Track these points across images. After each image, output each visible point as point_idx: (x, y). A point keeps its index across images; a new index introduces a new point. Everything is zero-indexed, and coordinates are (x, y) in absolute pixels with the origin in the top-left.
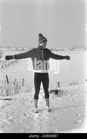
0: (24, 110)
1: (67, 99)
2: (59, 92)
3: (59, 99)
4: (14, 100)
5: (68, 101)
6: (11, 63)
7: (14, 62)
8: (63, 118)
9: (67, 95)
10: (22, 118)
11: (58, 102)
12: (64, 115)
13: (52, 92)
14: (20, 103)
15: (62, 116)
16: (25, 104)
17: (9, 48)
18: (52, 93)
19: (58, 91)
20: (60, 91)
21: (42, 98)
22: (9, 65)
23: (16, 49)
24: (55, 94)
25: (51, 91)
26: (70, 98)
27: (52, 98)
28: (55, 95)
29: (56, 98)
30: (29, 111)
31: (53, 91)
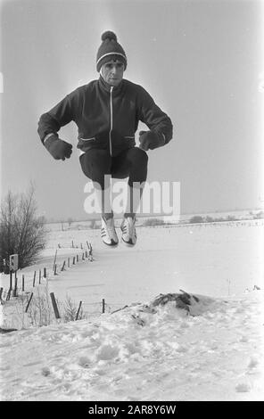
0: (48, 359)
1: (221, 321)
2: (192, 300)
3: (191, 324)
4: (22, 332)
5: (227, 327)
6: (71, 261)
7: (80, 258)
8: (195, 375)
9: (223, 312)
10: (29, 385)
11: (186, 330)
12: (198, 366)
13: (166, 299)
14: (43, 339)
15: (192, 369)
16: (60, 342)
17: (70, 222)
18: (164, 303)
19: (189, 296)
20: (197, 300)
21: (127, 320)
22: (66, 267)
23: (89, 223)
24: (179, 307)
25: (163, 298)
26: (233, 319)
27: (165, 320)
28: (176, 309)
29: (181, 319)
30: (68, 360)
31: (170, 296)
